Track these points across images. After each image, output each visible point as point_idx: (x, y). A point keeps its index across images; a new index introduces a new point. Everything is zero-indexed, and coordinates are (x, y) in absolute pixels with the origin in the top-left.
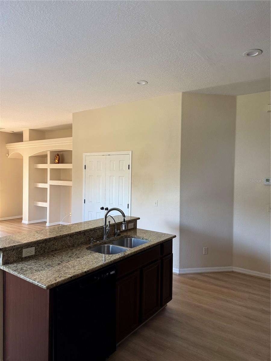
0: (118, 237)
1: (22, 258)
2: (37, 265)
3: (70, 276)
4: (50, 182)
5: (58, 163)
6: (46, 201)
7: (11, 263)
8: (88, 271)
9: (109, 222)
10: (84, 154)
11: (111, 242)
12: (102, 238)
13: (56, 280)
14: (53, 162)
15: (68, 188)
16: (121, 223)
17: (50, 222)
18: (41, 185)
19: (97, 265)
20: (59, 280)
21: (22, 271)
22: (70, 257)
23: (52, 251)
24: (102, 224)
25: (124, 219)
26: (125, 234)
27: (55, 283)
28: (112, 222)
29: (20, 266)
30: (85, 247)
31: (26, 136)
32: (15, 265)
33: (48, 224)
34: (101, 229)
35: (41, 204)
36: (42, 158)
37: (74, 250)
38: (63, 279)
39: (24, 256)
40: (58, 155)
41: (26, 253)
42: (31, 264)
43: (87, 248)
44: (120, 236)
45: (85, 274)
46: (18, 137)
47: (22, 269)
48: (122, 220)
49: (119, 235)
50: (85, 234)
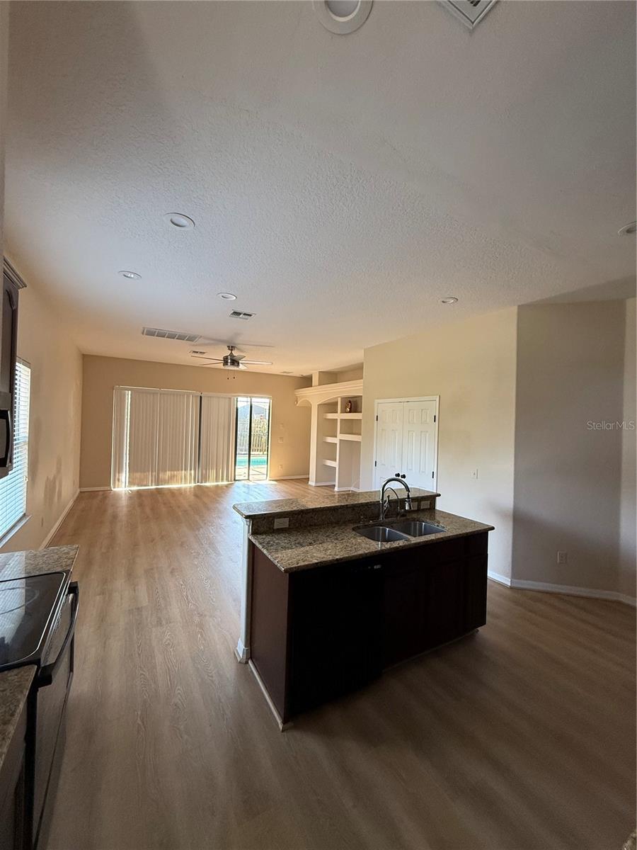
0: (402, 518)
1: (274, 530)
2: (286, 541)
3: (316, 561)
4: (340, 436)
5: (350, 412)
6: (335, 460)
7: (261, 534)
8: (341, 559)
9: (388, 497)
10: (377, 401)
11: (390, 525)
12: (378, 517)
13: (298, 564)
14: (344, 411)
15: (358, 443)
16: (403, 501)
17: (339, 487)
18: (330, 440)
19: (356, 554)
20: (302, 564)
21: (268, 544)
22: (327, 536)
23: (311, 525)
24: (379, 499)
25: (408, 496)
26: (415, 516)
27: (295, 567)
28: (393, 497)
29: (268, 538)
30: (352, 526)
31: (315, 380)
32: (264, 537)
33: (336, 489)
34: (376, 504)
35: (329, 463)
36: (331, 407)
37: (336, 529)
38: (306, 563)
39: (275, 527)
40: (350, 402)
41: (278, 524)
42: (282, 540)
43: (353, 529)
44: (405, 518)
45: (336, 562)
46: (306, 381)
47: (268, 543)
48: (404, 495)
49: (403, 516)
50: (354, 509)
